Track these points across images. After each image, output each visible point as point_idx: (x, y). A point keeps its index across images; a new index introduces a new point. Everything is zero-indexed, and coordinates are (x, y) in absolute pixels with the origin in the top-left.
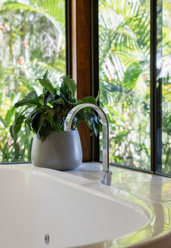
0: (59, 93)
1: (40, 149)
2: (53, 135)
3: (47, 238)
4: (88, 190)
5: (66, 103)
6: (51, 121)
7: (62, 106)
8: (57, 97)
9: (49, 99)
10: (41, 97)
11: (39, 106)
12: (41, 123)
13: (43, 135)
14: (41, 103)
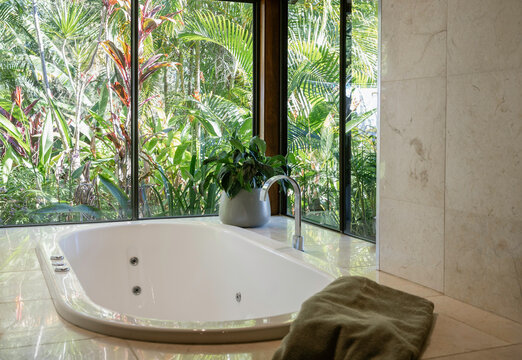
0: (248, 151)
1: (229, 206)
2: (243, 193)
3: (238, 297)
4: (282, 255)
5: (256, 163)
6: (241, 180)
7: (252, 166)
8: (247, 155)
9: (238, 158)
10: (229, 155)
11: (227, 163)
12: (232, 182)
13: (233, 193)
14: (231, 161)
